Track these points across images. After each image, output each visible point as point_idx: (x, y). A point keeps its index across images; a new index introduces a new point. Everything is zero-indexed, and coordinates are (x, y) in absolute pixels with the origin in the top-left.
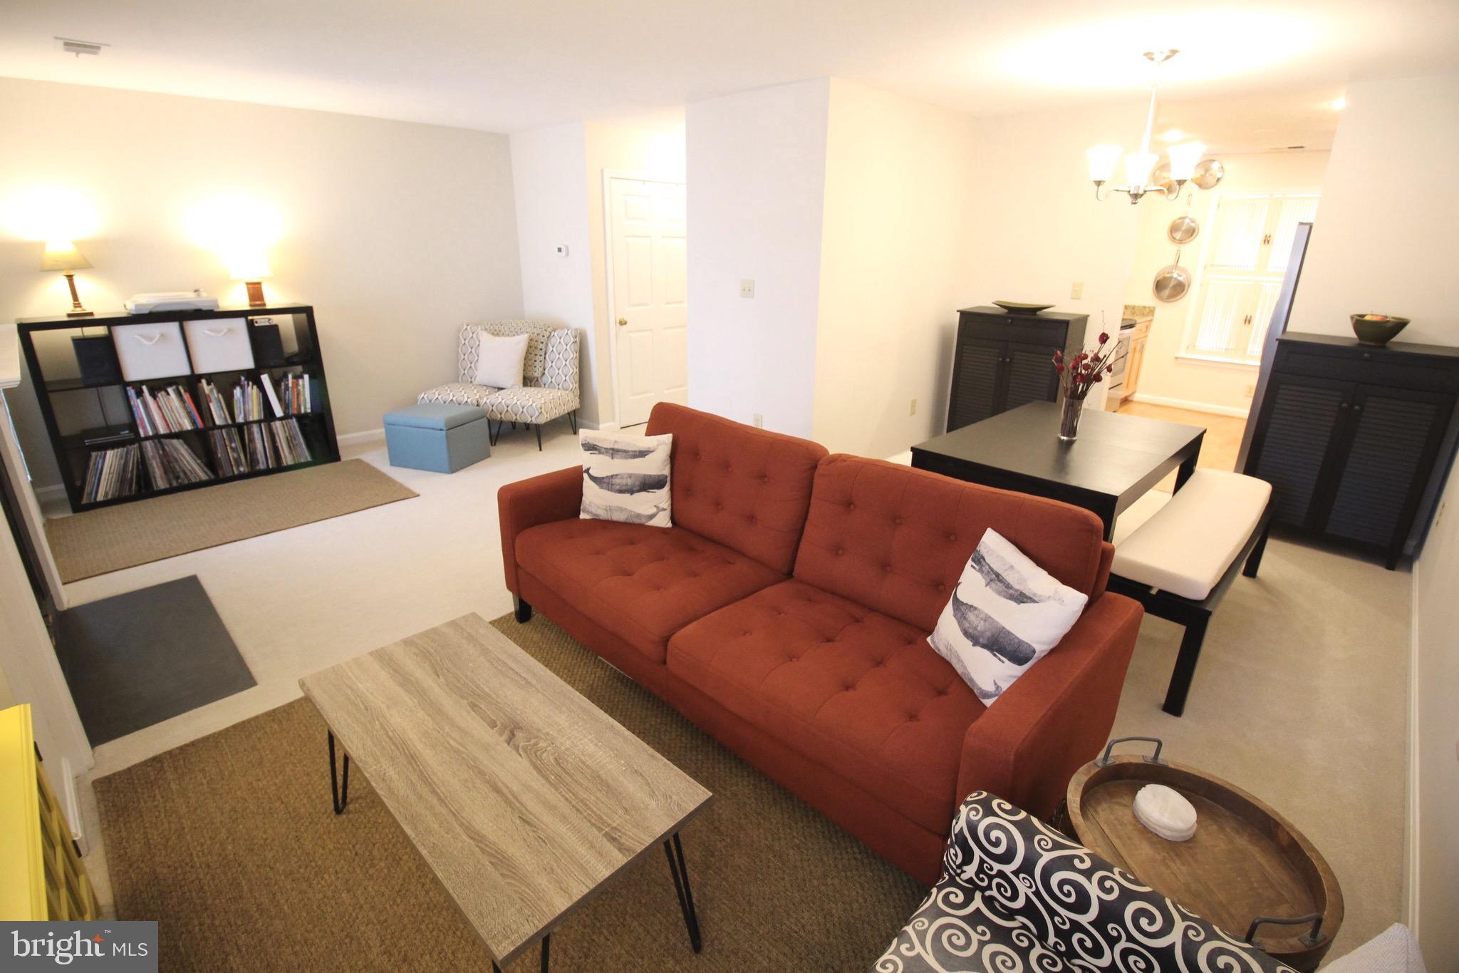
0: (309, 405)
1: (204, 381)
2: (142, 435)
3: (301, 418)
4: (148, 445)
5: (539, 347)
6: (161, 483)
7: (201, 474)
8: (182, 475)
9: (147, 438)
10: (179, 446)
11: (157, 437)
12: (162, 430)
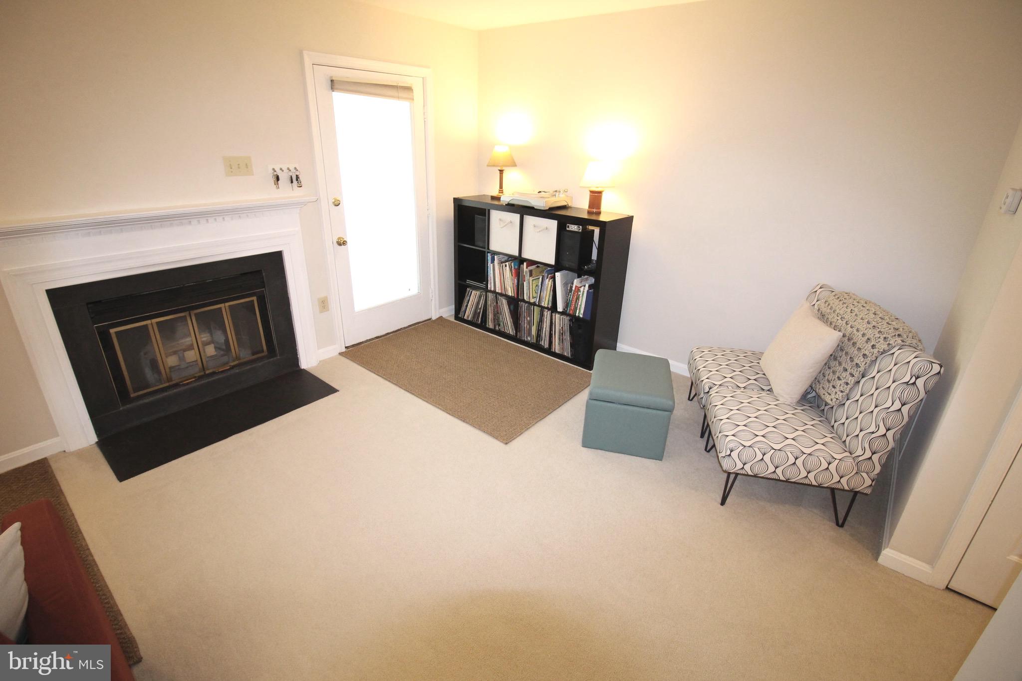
0: (582, 312)
1: (525, 264)
2: (489, 289)
3: (574, 320)
4: (490, 295)
5: (856, 361)
6: (490, 325)
7: (511, 330)
8: (501, 324)
9: (490, 291)
10: (504, 302)
11: (494, 292)
12: (498, 290)
